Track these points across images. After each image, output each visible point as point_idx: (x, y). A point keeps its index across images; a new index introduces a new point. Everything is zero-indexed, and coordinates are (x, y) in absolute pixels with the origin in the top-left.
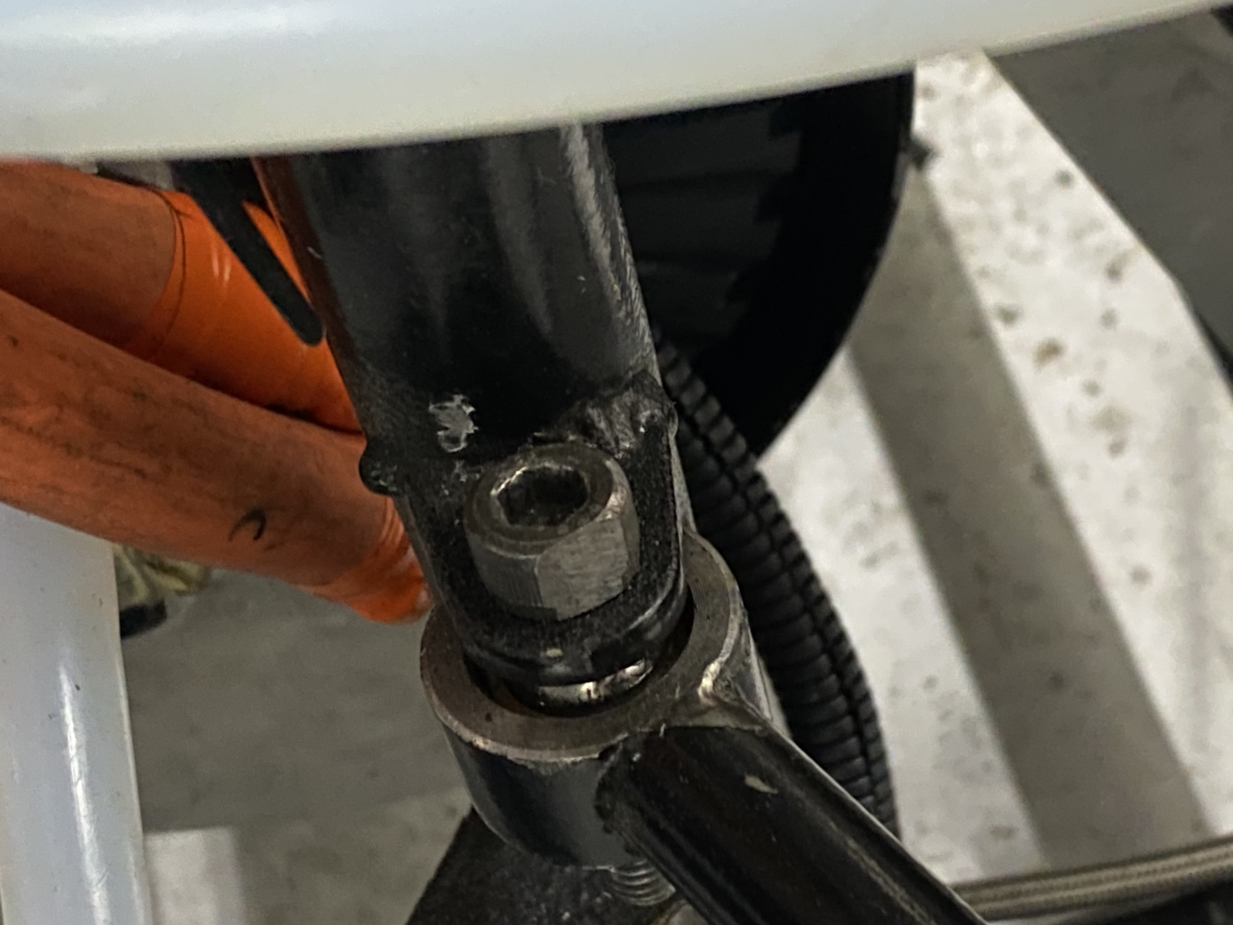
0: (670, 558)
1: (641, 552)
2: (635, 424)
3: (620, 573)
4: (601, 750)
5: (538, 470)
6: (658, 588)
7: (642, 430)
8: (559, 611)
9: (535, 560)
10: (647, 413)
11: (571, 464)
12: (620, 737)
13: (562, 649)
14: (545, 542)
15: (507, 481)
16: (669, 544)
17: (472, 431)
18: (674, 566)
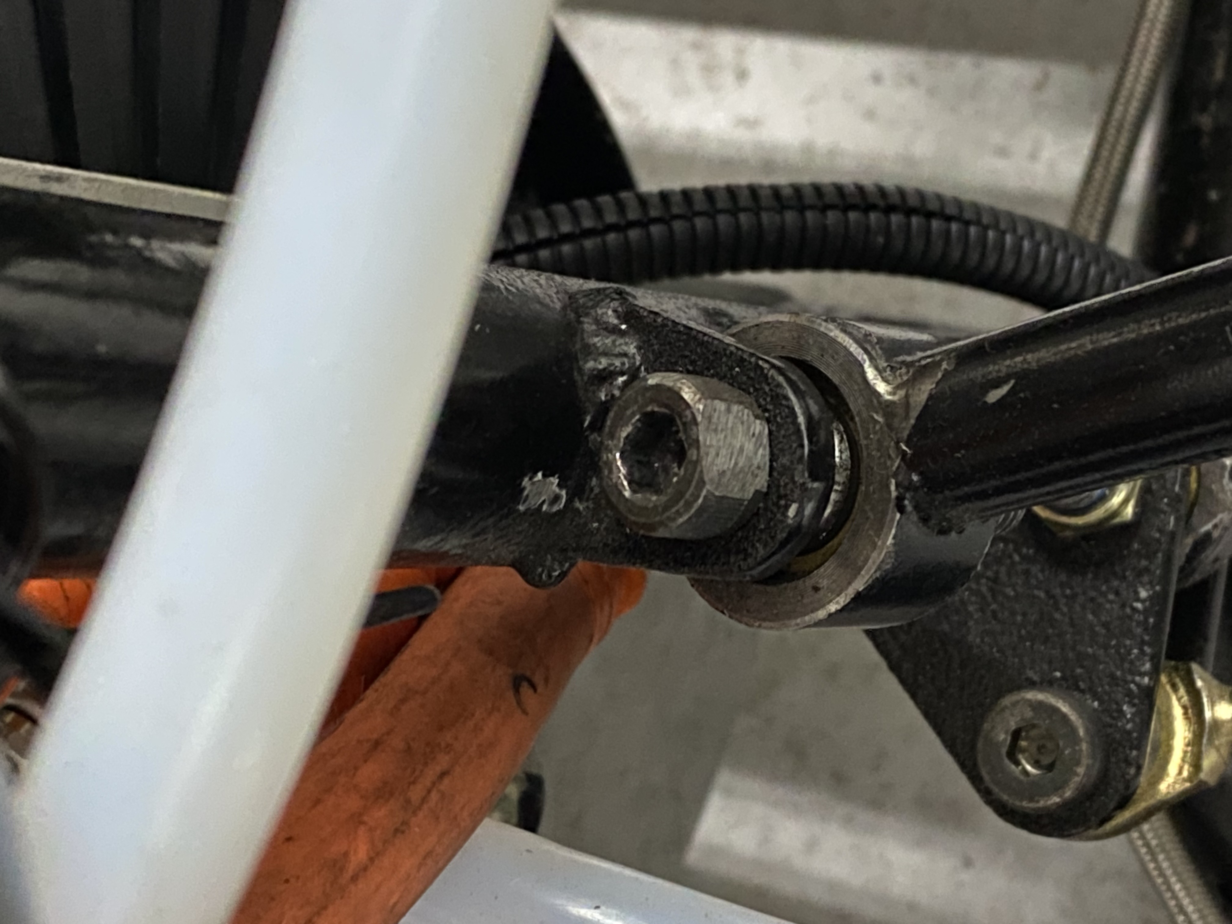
0: (757, 365)
1: (740, 388)
2: (614, 330)
3: (752, 418)
4: (896, 510)
5: (625, 444)
6: (779, 390)
7: (624, 327)
8: (758, 488)
9: (708, 491)
10: (610, 312)
11: (633, 414)
12: (893, 488)
13: (794, 502)
14: (697, 476)
15: (622, 477)
16: (742, 360)
17: (557, 481)
18: (766, 366)
